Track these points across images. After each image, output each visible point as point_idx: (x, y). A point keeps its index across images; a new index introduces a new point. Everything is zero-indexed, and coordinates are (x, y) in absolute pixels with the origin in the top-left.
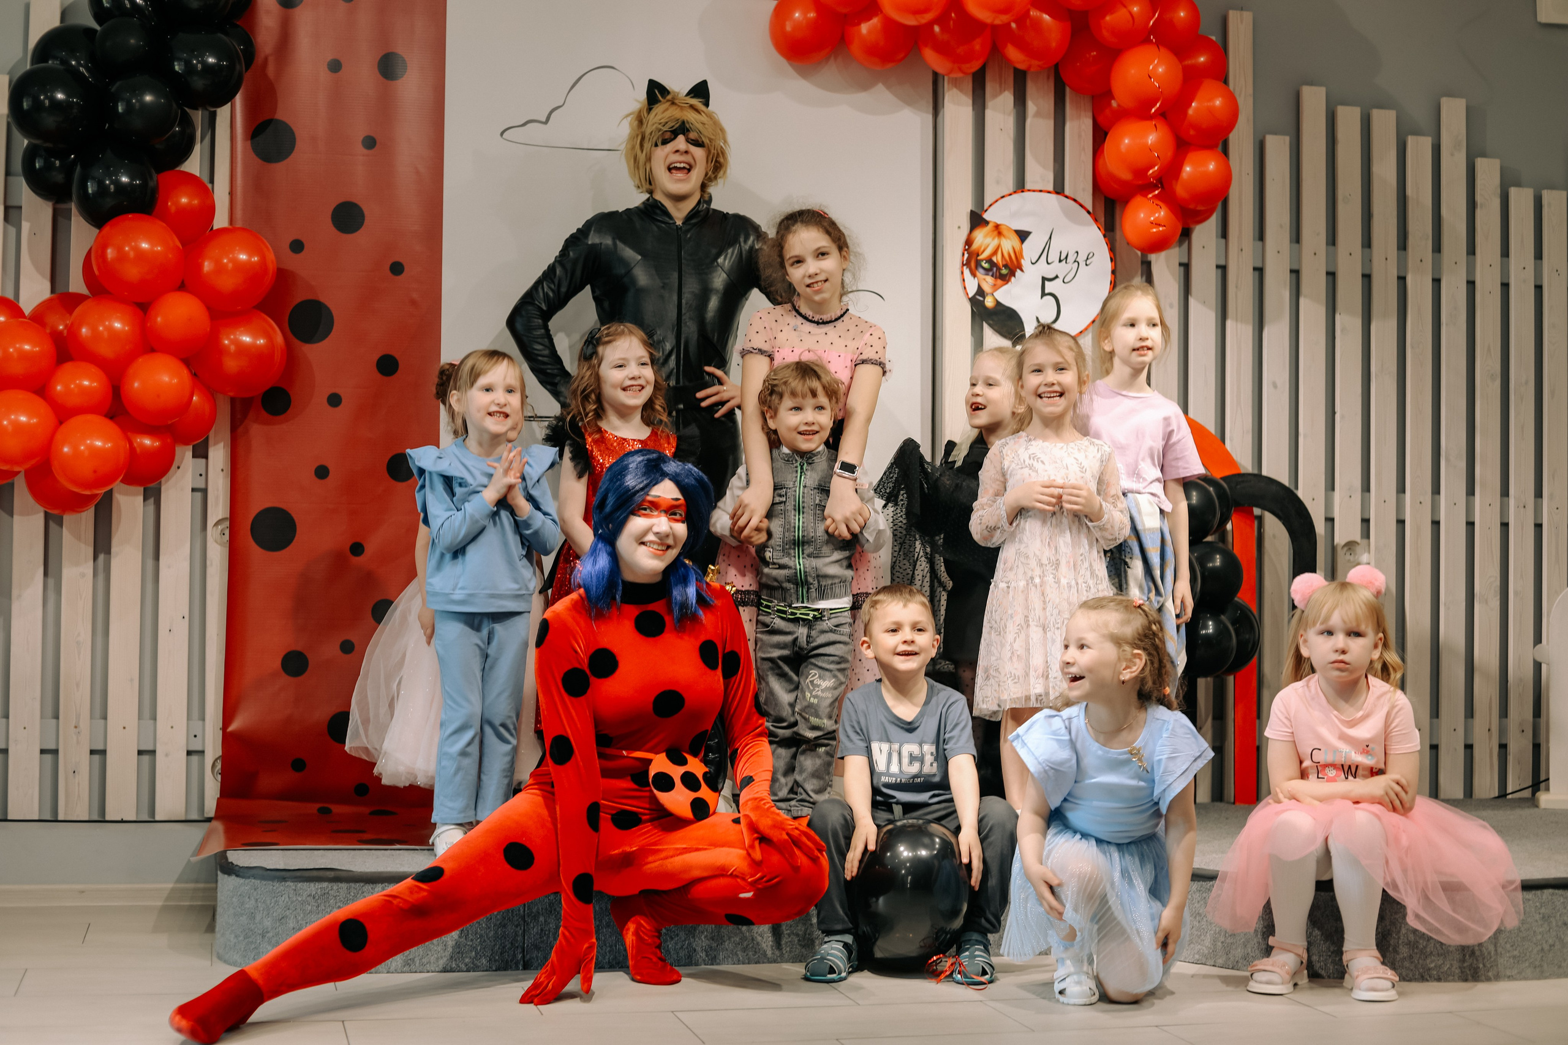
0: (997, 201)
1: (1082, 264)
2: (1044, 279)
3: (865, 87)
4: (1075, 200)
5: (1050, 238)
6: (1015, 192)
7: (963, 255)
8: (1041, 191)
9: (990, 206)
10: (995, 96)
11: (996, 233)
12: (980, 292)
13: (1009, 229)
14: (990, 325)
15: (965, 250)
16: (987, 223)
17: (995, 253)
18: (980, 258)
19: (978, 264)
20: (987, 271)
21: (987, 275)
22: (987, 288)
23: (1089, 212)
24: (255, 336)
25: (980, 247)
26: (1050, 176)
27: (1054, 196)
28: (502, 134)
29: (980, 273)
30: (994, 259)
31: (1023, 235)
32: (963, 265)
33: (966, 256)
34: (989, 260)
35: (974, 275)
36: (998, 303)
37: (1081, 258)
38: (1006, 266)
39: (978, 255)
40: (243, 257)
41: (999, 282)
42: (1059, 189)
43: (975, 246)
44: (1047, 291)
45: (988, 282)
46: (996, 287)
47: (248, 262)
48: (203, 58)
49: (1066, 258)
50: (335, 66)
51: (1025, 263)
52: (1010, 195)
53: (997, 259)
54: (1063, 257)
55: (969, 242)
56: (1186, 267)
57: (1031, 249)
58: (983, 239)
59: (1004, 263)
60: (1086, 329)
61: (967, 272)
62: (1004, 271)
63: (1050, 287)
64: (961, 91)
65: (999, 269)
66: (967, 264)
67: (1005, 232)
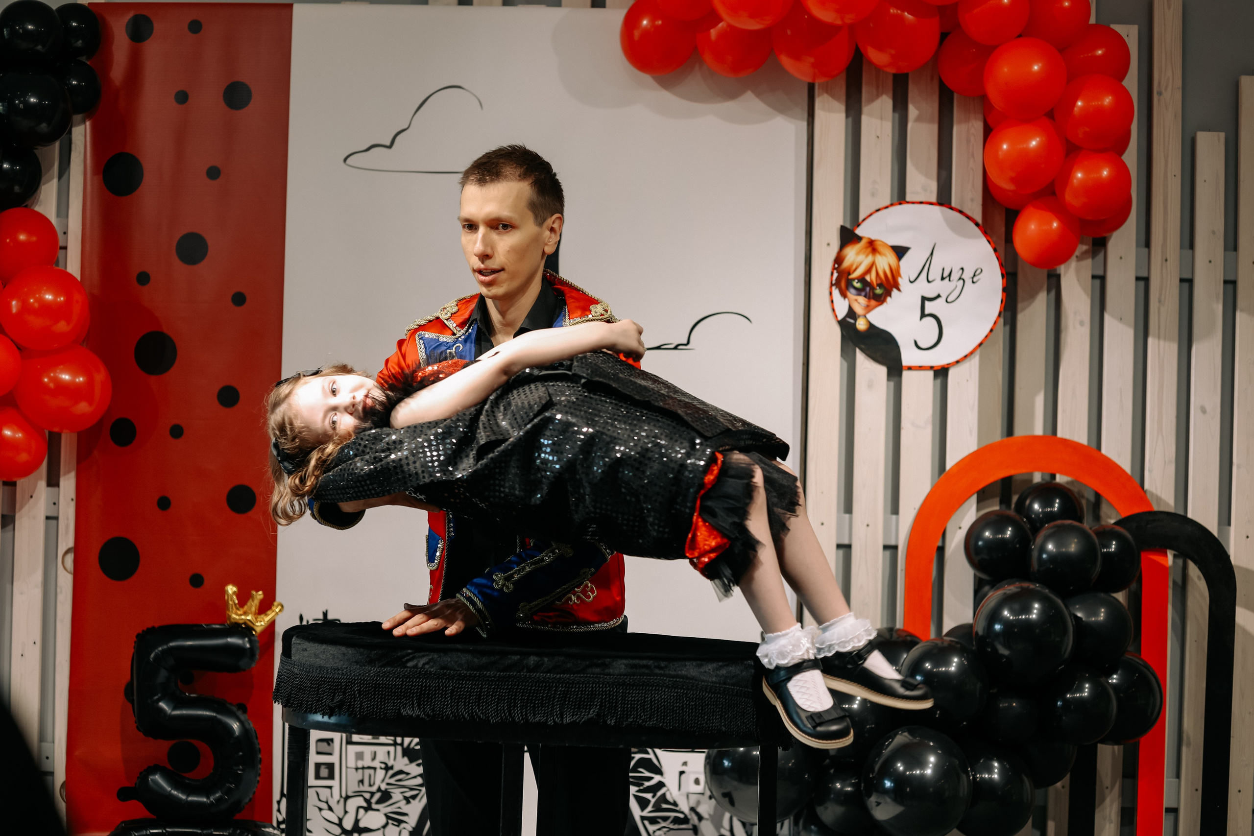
0: (871, 215)
1: (968, 282)
2: (924, 299)
3: (732, 95)
4: (961, 212)
5: (932, 254)
6: (892, 205)
7: (832, 274)
8: (921, 203)
9: (864, 220)
10: (871, 100)
11: (869, 249)
12: (851, 313)
13: (886, 245)
14: (862, 350)
15: (834, 268)
16: (859, 239)
17: (868, 271)
18: (852, 276)
19: (849, 283)
20: (859, 291)
21: (859, 295)
22: (859, 309)
23: (977, 224)
24: (75, 374)
25: (852, 265)
26: (933, 186)
27: (937, 209)
28: (345, 160)
29: (851, 294)
30: (868, 278)
31: (900, 252)
32: (832, 285)
33: (836, 275)
34: (862, 279)
35: (844, 295)
36: (871, 326)
37: (967, 276)
38: (880, 285)
39: (849, 274)
40: (49, 297)
41: (873, 303)
42: (944, 199)
43: (846, 264)
44: (927, 312)
45: (860, 303)
46: (869, 309)
47: (54, 302)
48: (25, 97)
49: (950, 275)
50: (182, 97)
51: (903, 282)
52: (887, 207)
53: (871, 278)
54: (946, 274)
55: (839, 260)
56: (1101, 279)
57: (909, 266)
58: (855, 257)
59: (879, 282)
60: (972, 353)
61: (836, 292)
62: (879, 291)
63: (930, 307)
64: (833, 96)
65: (872, 288)
66: (837, 284)
67: (880, 249)
